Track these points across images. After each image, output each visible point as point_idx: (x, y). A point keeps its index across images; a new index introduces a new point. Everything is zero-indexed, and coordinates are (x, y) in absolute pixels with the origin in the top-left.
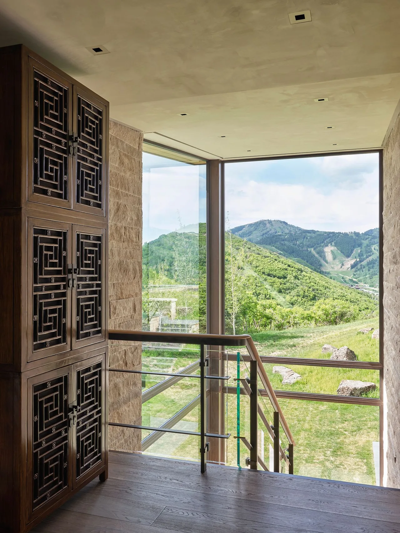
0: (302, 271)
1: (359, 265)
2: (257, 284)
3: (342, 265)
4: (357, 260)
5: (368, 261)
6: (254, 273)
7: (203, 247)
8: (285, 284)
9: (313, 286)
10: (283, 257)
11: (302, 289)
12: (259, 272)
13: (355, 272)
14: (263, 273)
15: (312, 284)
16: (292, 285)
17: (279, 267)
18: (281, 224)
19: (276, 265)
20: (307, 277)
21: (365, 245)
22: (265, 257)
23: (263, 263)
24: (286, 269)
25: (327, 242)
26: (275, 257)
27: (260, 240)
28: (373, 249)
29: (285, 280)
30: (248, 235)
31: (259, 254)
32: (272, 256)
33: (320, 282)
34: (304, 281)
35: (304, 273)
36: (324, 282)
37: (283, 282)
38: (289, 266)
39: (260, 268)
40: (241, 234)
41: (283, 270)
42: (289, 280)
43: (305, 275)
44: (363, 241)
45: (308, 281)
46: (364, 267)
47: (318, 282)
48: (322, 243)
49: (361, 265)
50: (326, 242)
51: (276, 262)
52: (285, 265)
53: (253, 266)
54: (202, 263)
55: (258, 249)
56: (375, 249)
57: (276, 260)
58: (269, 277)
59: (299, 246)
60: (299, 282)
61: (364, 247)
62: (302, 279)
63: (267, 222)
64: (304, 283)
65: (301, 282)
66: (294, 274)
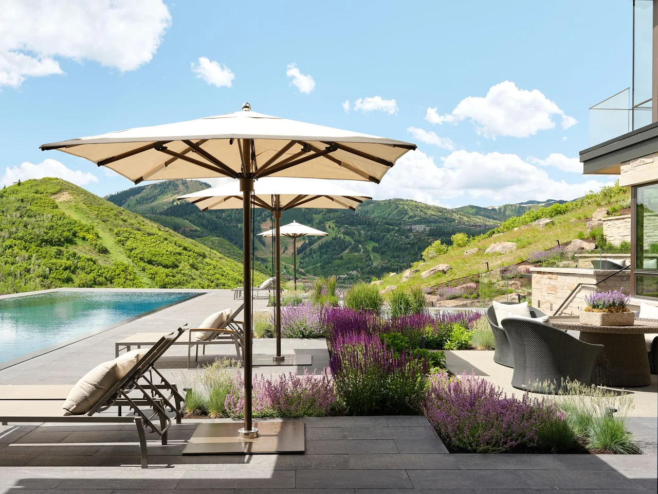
0: (204, 256)
1: (309, 249)
2: (129, 277)
3: (285, 248)
4: (305, 242)
5: (320, 244)
6: (127, 258)
7: (45, 216)
8: (174, 276)
9: (218, 279)
10: (179, 235)
11: (200, 284)
12: (135, 257)
13: (302, 259)
14: (141, 259)
15: (218, 276)
16: (185, 278)
17: (169, 250)
18: (200, 186)
19: (164, 247)
20: (211, 266)
21: (318, 221)
22: (149, 234)
23: (144, 243)
24: (180, 254)
25: (265, 214)
26: (165, 235)
27: (167, 209)
28: (327, 227)
29: (176, 270)
30: (150, 201)
31: (140, 230)
32: (160, 233)
33: (230, 273)
34: (205, 271)
35: (207, 260)
36: (236, 274)
37: (171, 273)
38: (185, 249)
39: (137, 251)
40: (138, 199)
41: (174, 254)
42: (181, 270)
43: (208, 262)
44: (315, 216)
45: (211, 272)
46: (315, 253)
47: (228, 274)
48: (258, 217)
49: (311, 250)
50: (263, 214)
51: (166, 242)
52: (180, 247)
53: (126, 247)
54: (39, 242)
55: (140, 222)
56: (330, 227)
57: (166, 239)
58: (150, 266)
59: (225, 219)
60: (198, 273)
61: (316, 223)
62: (203, 269)
63: (179, 183)
64: (204, 274)
65: (201, 273)
66: (191, 261)
